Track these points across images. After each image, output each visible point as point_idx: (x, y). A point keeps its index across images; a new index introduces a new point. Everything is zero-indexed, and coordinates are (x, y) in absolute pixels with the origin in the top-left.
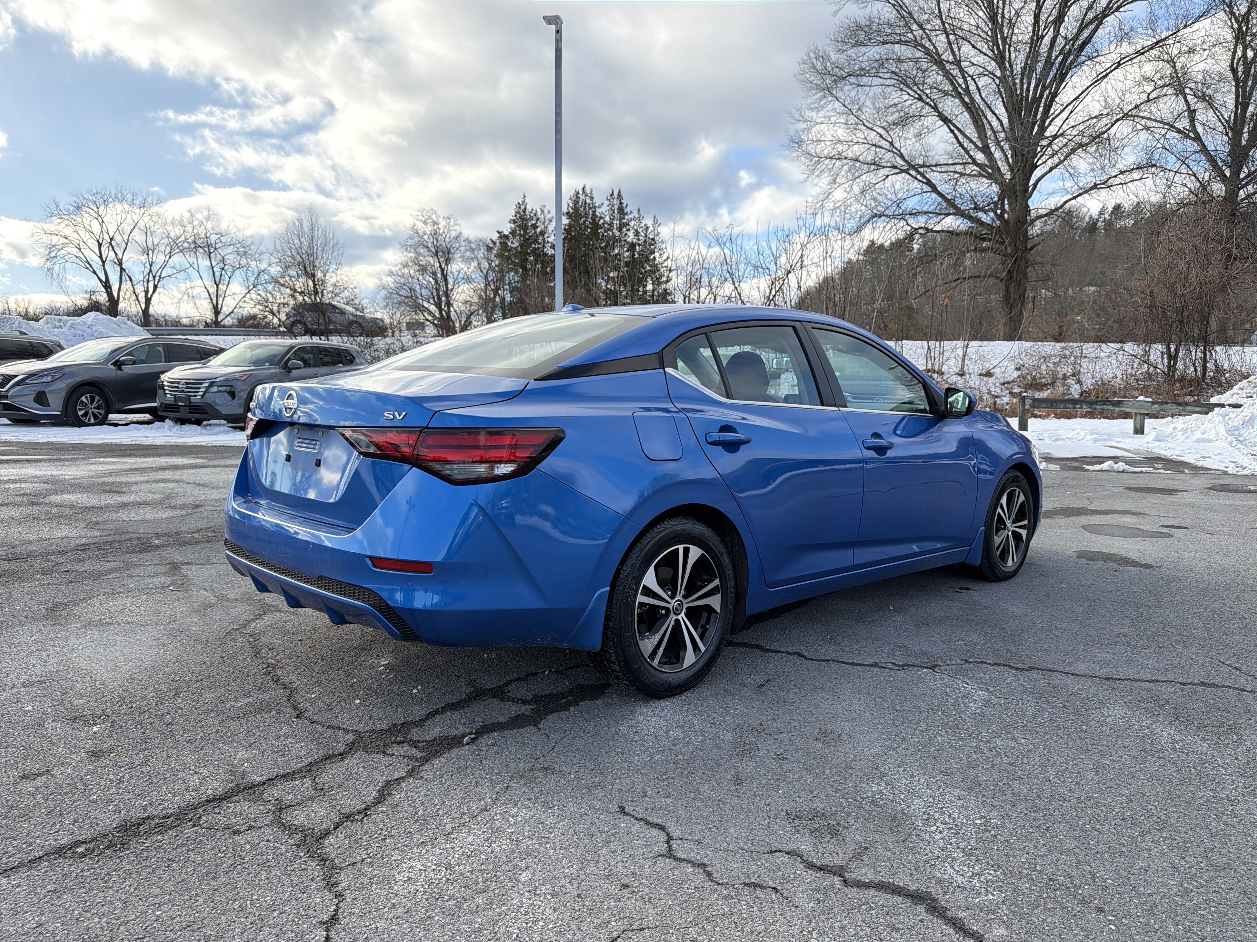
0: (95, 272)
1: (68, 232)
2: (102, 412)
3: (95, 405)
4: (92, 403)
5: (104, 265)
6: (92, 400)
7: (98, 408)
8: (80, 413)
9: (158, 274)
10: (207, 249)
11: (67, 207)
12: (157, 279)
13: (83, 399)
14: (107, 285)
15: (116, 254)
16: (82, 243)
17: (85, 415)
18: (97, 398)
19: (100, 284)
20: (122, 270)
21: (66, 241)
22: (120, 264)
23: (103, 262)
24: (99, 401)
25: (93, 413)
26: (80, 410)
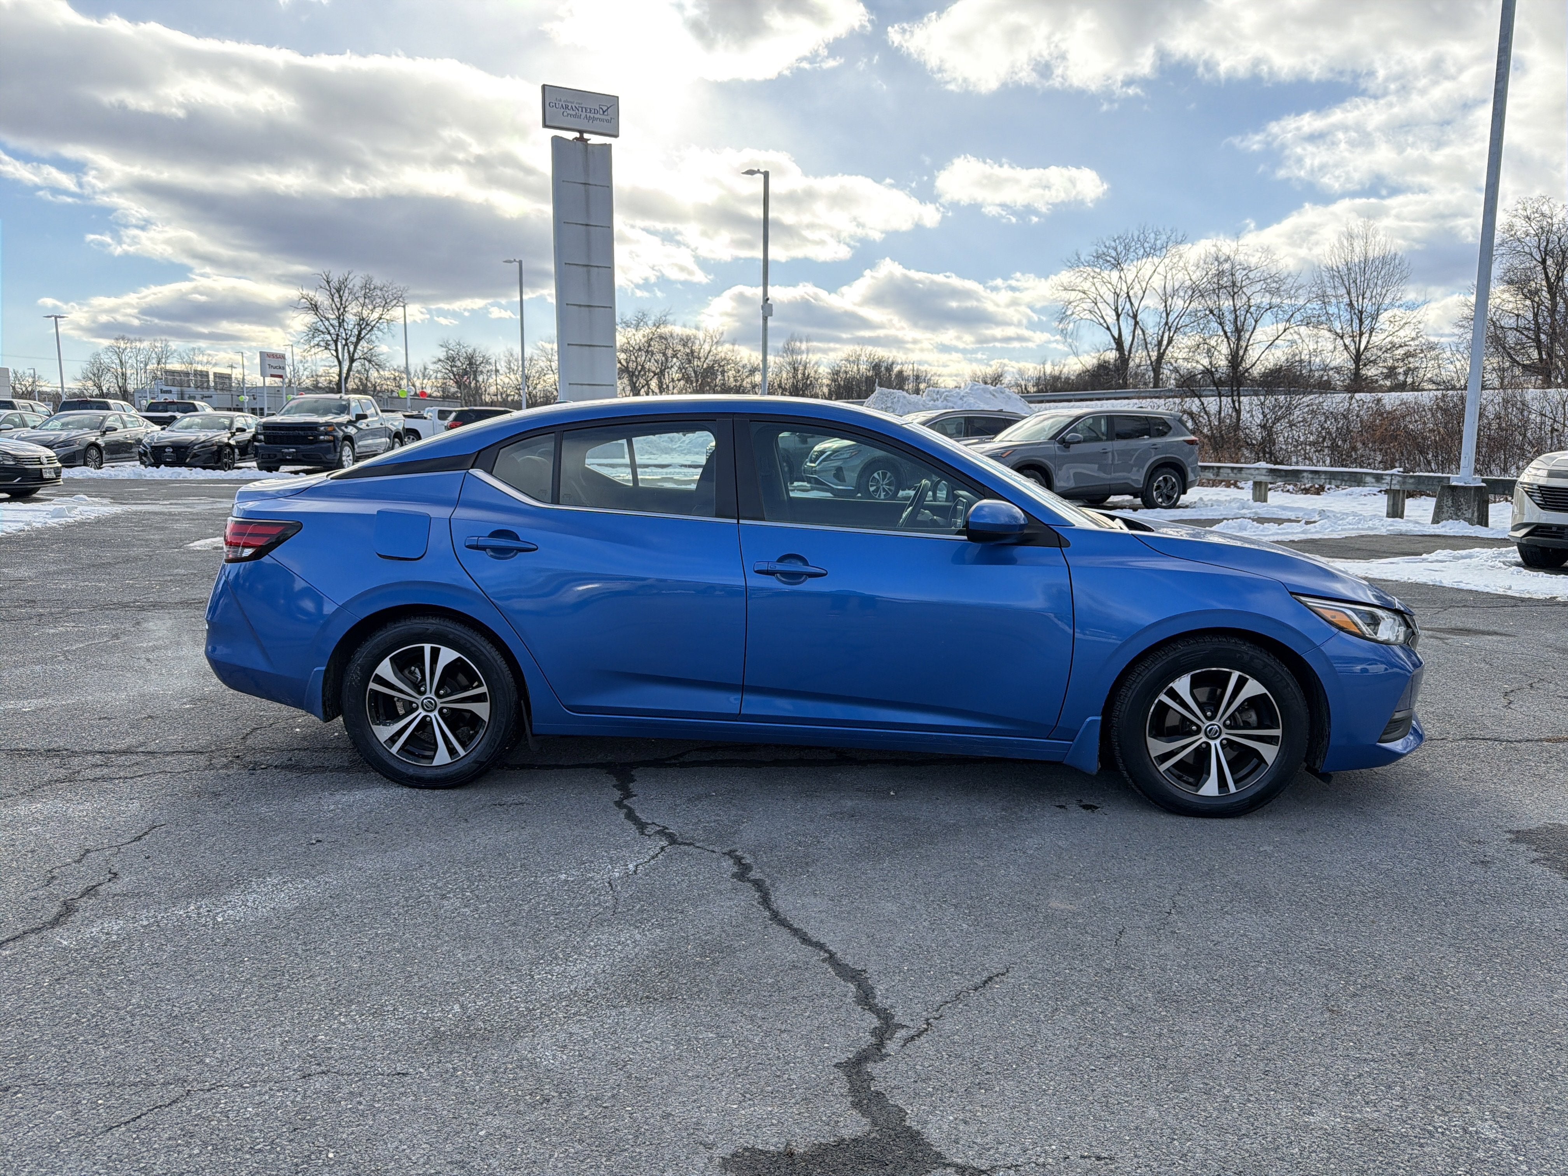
0: (1108, 328)
1: (1086, 285)
2: (893, 488)
3: (886, 481)
4: (883, 480)
5: (1118, 319)
6: (884, 475)
7: (889, 484)
8: (872, 489)
9: (1175, 324)
10: (1230, 289)
11: (1087, 258)
12: (1173, 330)
13: (876, 475)
14: (1119, 342)
15: (1132, 304)
16: (1099, 297)
17: (876, 491)
18: (889, 474)
19: (1112, 341)
20: (1136, 323)
21: (1083, 296)
22: (1135, 316)
23: (1118, 316)
24: (890, 477)
25: (884, 489)
26: (872, 486)
